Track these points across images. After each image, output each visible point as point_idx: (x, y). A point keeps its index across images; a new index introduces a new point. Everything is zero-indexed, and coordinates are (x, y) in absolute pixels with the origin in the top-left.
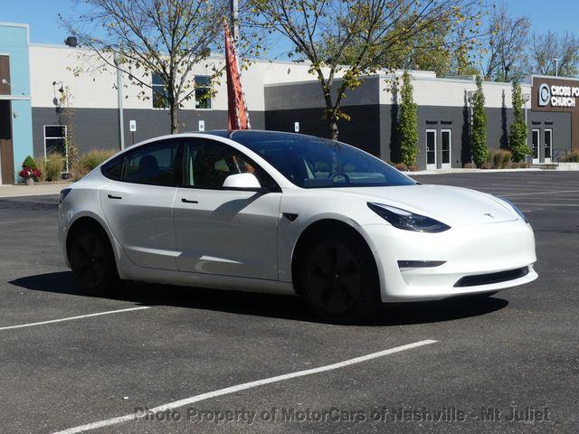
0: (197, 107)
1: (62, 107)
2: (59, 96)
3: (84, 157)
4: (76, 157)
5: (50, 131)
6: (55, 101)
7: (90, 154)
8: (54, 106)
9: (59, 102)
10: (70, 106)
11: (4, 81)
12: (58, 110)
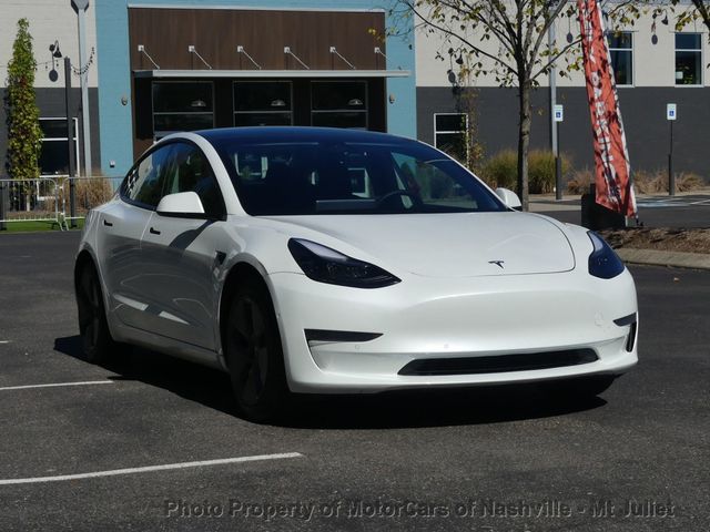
0: (678, 82)
1: (462, 85)
2: (457, 69)
3: (492, 161)
4: (480, 160)
5: (443, 123)
6: (452, 77)
7: (501, 156)
8: (450, 85)
9: (457, 78)
10: (473, 85)
11: (377, 49)
12: (456, 90)
